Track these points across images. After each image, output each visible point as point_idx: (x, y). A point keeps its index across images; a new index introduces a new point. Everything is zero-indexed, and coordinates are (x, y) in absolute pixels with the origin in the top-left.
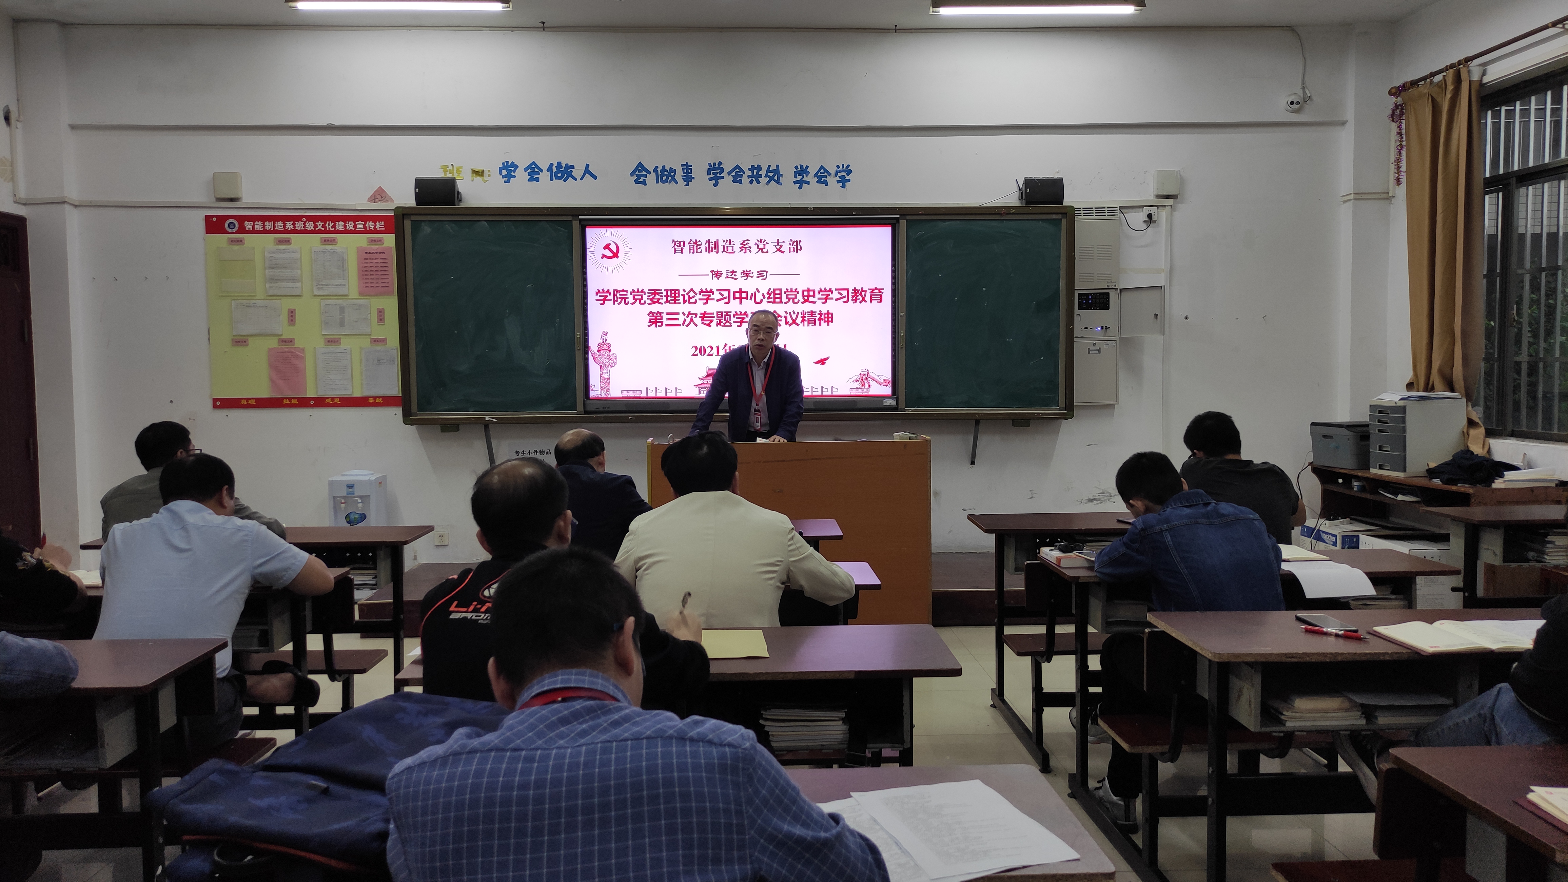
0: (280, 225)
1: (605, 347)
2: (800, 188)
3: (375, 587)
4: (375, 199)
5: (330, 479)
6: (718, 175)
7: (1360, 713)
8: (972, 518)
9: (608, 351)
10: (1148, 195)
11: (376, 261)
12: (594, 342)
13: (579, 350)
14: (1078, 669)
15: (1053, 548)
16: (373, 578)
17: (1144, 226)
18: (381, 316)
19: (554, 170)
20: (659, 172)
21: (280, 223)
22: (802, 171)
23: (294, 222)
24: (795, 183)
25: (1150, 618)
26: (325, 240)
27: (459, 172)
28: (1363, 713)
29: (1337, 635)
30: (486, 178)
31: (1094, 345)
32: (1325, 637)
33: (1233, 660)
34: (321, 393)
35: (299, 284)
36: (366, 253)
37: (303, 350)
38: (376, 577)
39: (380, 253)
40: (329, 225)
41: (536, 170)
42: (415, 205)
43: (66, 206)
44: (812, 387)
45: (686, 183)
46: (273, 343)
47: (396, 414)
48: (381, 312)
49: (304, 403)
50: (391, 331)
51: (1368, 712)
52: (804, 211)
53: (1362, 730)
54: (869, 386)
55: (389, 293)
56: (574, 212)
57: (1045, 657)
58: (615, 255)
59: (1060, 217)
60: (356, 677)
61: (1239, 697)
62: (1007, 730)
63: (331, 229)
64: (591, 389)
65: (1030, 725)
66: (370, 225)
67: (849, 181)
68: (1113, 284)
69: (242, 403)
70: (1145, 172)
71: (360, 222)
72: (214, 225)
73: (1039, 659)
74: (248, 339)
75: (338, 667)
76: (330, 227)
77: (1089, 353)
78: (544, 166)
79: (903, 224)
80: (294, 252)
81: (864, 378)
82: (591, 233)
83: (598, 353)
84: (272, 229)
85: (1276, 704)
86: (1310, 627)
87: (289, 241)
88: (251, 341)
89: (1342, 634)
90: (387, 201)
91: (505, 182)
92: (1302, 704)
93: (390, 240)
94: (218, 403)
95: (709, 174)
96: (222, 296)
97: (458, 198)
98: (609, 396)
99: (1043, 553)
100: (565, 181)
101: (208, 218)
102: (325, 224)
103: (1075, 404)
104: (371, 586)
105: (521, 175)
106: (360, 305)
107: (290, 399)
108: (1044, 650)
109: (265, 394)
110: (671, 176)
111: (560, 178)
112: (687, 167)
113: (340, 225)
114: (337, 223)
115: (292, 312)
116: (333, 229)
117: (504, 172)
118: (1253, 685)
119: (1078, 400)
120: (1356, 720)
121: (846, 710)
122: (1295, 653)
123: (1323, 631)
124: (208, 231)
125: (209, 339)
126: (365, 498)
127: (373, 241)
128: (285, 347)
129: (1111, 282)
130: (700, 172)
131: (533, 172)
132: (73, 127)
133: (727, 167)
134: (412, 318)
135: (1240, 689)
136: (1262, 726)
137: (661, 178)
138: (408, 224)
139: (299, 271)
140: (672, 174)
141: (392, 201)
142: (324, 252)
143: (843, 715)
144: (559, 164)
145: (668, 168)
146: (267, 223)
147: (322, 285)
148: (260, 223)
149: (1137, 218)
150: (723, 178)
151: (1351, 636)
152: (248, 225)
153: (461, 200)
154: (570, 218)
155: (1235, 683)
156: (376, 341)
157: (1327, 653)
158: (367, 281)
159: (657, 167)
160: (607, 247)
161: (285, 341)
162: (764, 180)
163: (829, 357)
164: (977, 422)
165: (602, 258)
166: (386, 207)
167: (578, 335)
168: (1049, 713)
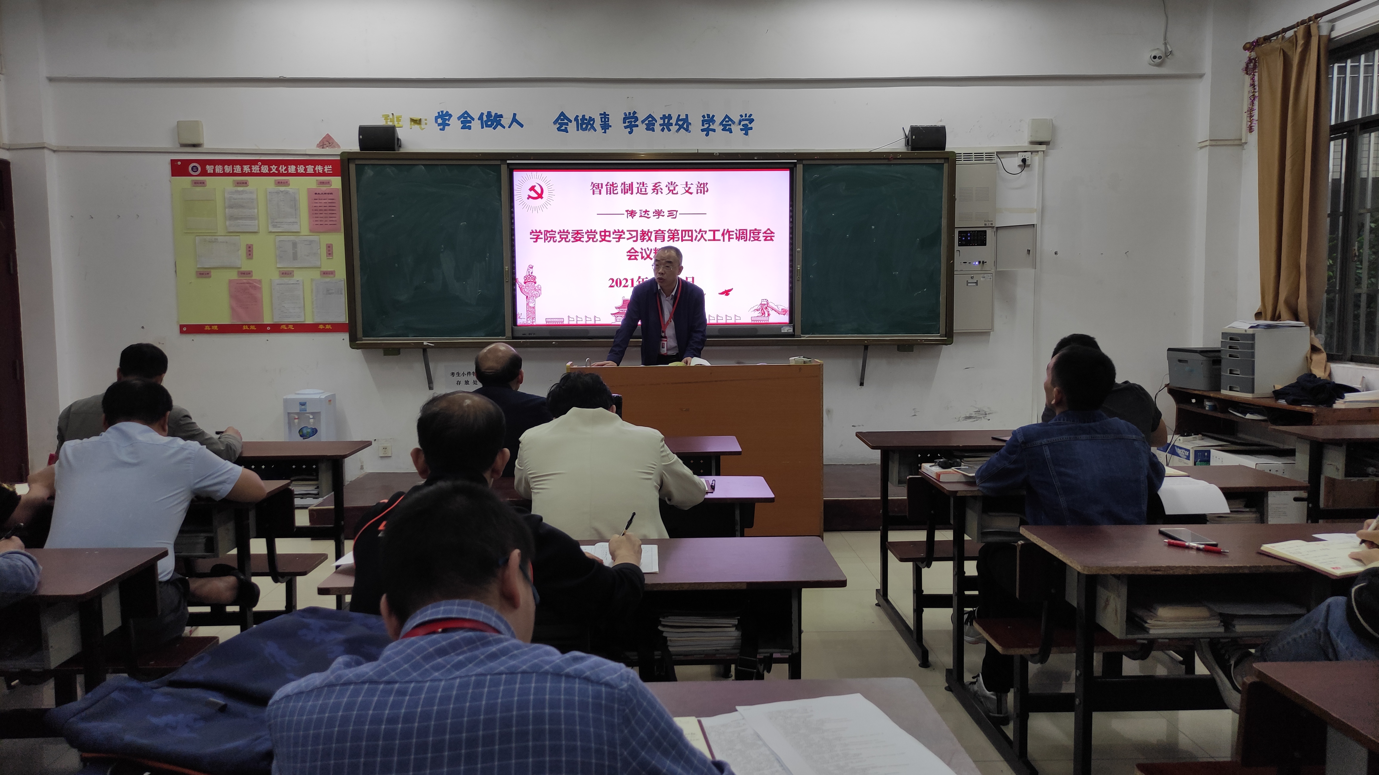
0: (238, 169)
1: (530, 279)
2: (707, 135)
3: (317, 496)
4: (323, 145)
5: (285, 397)
6: (633, 123)
7: (1219, 622)
8: (860, 435)
9: (534, 283)
10: (1023, 142)
11: (325, 201)
12: (521, 275)
13: (507, 282)
14: (956, 574)
15: (933, 464)
16: (316, 488)
17: (1019, 170)
18: (329, 251)
19: (485, 118)
20: (580, 120)
21: (238, 167)
22: (708, 120)
23: (251, 166)
24: (702, 130)
25: (1023, 531)
26: (279, 183)
27: (399, 120)
28: (1221, 622)
29: (1198, 549)
30: (423, 126)
31: (972, 278)
32: (1186, 551)
33: (1101, 573)
34: (276, 320)
35: (257, 221)
36: (316, 194)
37: (260, 281)
38: (318, 488)
39: (328, 194)
40: (282, 168)
41: (469, 119)
42: (359, 150)
43: (46, 151)
44: (718, 316)
45: (603, 131)
46: (234, 275)
47: (343, 339)
48: (329, 247)
49: (261, 329)
50: (338, 264)
51: (1227, 621)
52: (710, 156)
53: (1222, 638)
54: (769, 315)
55: (336, 230)
56: (503, 157)
57: (925, 563)
58: (540, 196)
59: (942, 161)
60: (299, 579)
61: (1106, 605)
62: (890, 627)
63: (284, 172)
64: (518, 317)
65: (910, 622)
66: (319, 168)
67: (751, 128)
68: (990, 223)
69: (206, 329)
70: (1021, 121)
71: (310, 166)
72: (179, 169)
73: (920, 565)
74: (210, 271)
75: (280, 570)
76: (283, 170)
77: (967, 285)
78: (476, 116)
79: (800, 168)
80: (251, 193)
81: (764, 307)
82: (518, 176)
83: (524, 285)
84: (231, 172)
85: (1140, 613)
86: (1172, 541)
87: (246, 183)
88: (213, 273)
89: (1203, 548)
90: (334, 147)
91: (440, 129)
92: (1164, 612)
93: (336, 182)
94: (185, 329)
95: (625, 122)
96: (186, 233)
97: (398, 144)
98: (535, 324)
99: (924, 468)
100: (494, 128)
101: (173, 162)
102: (279, 167)
103: (954, 331)
104: (314, 496)
105: (455, 123)
106: (311, 242)
107: (249, 325)
108: (925, 556)
109: (226, 321)
110: (590, 124)
111: (490, 126)
112: (605, 116)
113: (292, 169)
114: (289, 166)
115: (250, 247)
116: (286, 172)
117: (440, 121)
118: (1119, 596)
119: (957, 327)
120: (1214, 628)
121: (739, 617)
122: (1160, 567)
123: (1185, 545)
124: (174, 174)
125: (176, 271)
126: (316, 415)
127: (322, 183)
128: (244, 279)
129: (988, 221)
130: (616, 121)
131: (466, 121)
132: (51, 80)
133: (641, 116)
134: (357, 252)
135: (1107, 599)
136: (1127, 634)
137: (582, 126)
138: (352, 167)
139: (256, 210)
140: (592, 122)
141: (339, 146)
142: (278, 193)
143: (736, 622)
144: (489, 113)
145: (587, 117)
146: (226, 167)
147: (276, 222)
148: (220, 166)
149: (1013, 163)
150: (637, 126)
151: (1211, 550)
152: (209, 169)
153: (400, 146)
154: (498, 162)
155: (1102, 593)
156: (325, 273)
157: (1189, 567)
158: (317, 219)
159: (577, 116)
160: (532, 189)
161: (244, 274)
162: (673, 128)
163: (732, 289)
164: (866, 348)
165: (528, 198)
166: (333, 152)
167: (507, 268)
168: (929, 614)
